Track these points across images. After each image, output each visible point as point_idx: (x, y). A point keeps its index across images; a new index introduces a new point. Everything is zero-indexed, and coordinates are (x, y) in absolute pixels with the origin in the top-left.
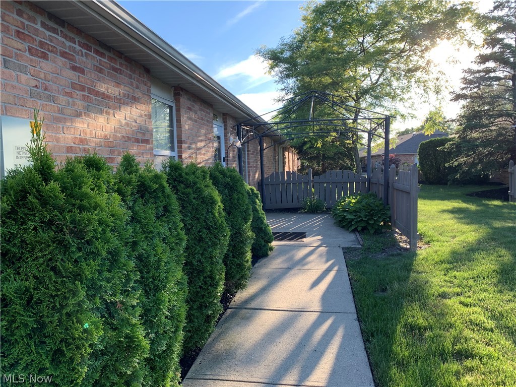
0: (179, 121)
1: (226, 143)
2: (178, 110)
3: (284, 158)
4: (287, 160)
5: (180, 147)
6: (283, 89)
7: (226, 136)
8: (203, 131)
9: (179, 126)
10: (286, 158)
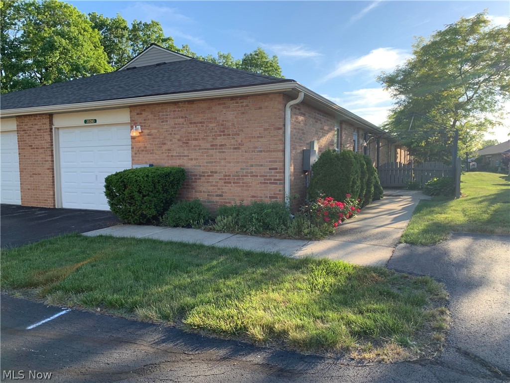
0: (341, 135)
1: (358, 143)
2: (341, 131)
3: (396, 153)
4: (398, 156)
5: (341, 147)
6: (397, 103)
7: (358, 140)
8: (349, 139)
9: (341, 138)
10: (398, 153)
